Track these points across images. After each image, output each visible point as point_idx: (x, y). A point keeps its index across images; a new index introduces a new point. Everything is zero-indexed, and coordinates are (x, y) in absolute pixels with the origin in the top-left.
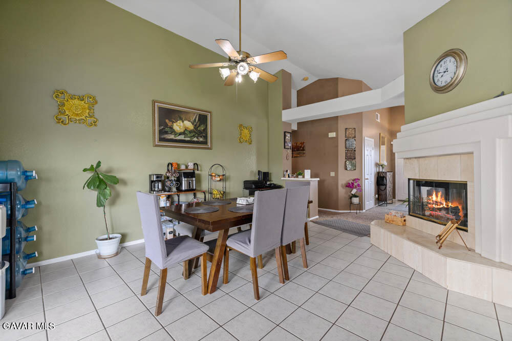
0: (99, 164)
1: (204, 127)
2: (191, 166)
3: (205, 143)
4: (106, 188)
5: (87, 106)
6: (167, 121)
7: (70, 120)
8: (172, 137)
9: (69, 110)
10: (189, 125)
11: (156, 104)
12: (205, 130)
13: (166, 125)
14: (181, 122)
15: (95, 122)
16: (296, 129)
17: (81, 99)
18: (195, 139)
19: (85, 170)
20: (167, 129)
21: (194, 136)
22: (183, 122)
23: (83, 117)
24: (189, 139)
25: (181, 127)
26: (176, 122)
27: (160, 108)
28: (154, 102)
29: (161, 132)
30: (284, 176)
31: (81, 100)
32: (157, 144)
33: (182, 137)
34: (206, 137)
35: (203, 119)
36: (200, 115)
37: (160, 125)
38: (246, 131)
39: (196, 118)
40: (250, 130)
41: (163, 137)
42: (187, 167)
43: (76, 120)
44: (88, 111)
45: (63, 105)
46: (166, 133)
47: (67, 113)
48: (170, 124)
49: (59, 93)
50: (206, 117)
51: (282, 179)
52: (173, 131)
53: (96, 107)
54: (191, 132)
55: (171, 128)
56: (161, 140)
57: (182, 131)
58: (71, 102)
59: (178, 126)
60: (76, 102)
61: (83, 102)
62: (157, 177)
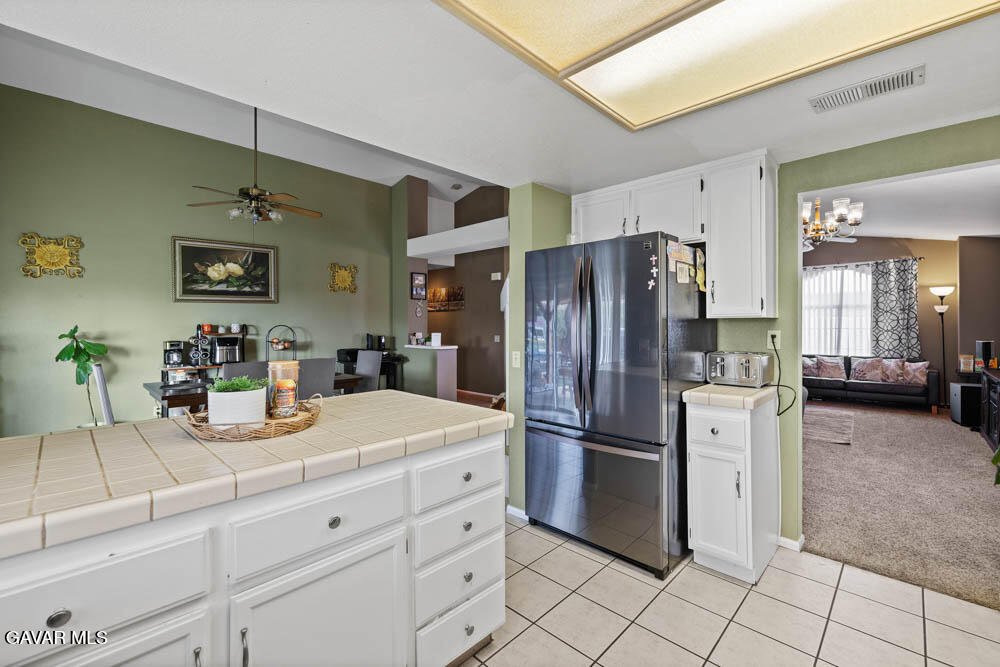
0: (76, 329)
1: (264, 270)
2: (235, 328)
3: (265, 293)
4: (87, 361)
5: (67, 252)
6: (196, 265)
7: (43, 271)
8: (206, 287)
9: (42, 258)
10: (235, 268)
11: (177, 242)
12: (265, 275)
13: (196, 271)
14: (222, 266)
15: (79, 272)
16: (453, 265)
17: (58, 242)
18: (247, 289)
19: (61, 337)
20: (196, 277)
21: (245, 285)
22: (224, 265)
23: (62, 267)
24: (235, 289)
25: (222, 273)
26: (213, 265)
27: (184, 248)
28: (174, 239)
29: (186, 281)
30: (410, 343)
31: (59, 245)
32: (178, 297)
33: (222, 287)
34: (266, 285)
35: (261, 259)
36: (255, 254)
37: (184, 271)
38: (343, 273)
39: (247, 259)
40: (354, 270)
41: (189, 287)
42: (229, 330)
43: (51, 271)
44: (69, 258)
45: (33, 252)
46: (196, 282)
47: (38, 262)
48: (201, 269)
49: (27, 237)
50: (266, 255)
51: (407, 346)
52: (207, 279)
53: (82, 252)
54: (239, 278)
55: (204, 274)
56: (185, 292)
57: (223, 277)
58: (44, 248)
59: (216, 272)
60: (52, 247)
61: (61, 247)
62: (172, 345)
